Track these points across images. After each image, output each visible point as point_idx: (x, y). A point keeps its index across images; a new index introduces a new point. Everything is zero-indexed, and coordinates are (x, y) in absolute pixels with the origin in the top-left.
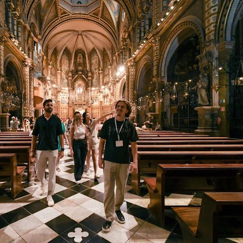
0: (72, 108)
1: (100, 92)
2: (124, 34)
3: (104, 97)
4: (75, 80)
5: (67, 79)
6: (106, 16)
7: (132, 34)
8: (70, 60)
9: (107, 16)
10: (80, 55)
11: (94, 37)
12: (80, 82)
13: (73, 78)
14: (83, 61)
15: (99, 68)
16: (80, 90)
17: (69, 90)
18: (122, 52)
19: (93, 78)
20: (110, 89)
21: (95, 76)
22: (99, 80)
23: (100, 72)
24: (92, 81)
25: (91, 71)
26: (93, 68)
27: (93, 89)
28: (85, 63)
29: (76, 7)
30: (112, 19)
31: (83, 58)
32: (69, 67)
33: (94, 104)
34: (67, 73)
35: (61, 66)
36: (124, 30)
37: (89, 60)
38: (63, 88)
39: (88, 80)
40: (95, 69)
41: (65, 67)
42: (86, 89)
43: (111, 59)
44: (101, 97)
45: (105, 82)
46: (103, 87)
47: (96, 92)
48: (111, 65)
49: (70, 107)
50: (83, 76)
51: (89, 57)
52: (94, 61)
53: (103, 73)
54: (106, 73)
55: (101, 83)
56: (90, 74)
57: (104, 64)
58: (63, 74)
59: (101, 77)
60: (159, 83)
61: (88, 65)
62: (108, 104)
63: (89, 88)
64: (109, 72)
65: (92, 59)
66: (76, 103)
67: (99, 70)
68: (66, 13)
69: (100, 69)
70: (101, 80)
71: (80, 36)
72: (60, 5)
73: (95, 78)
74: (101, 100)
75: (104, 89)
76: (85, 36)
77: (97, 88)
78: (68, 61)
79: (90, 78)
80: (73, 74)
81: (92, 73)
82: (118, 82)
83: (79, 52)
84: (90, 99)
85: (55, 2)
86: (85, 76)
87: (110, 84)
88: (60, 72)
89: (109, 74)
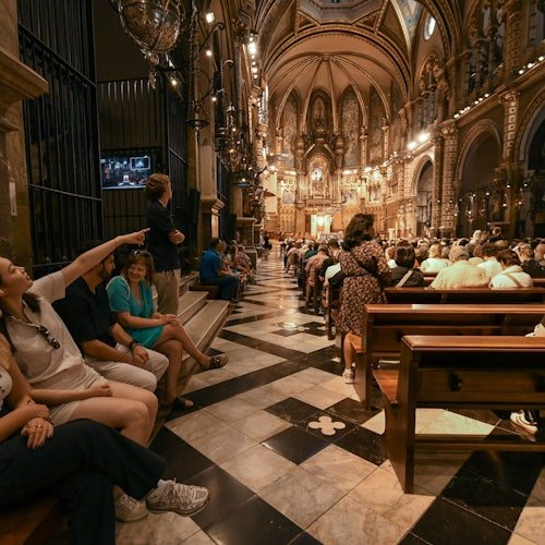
0: (302, 212)
1: (361, 179)
2: (428, 66)
3: (369, 189)
4: (310, 155)
5: (294, 152)
6: (389, 26)
7: (453, 73)
8: (298, 113)
9: (392, 27)
10: (319, 102)
11: (354, 64)
12: (318, 159)
13: (305, 150)
14: (326, 114)
15: (359, 129)
16: (316, 175)
17: (297, 176)
18: (421, 102)
19: (345, 151)
20: (384, 174)
21: (351, 147)
22: (360, 154)
23: (362, 137)
24: (343, 155)
25: (342, 135)
26: (346, 129)
27: (346, 172)
28: (329, 119)
29: (329, 11)
30: (402, 33)
31: (326, 108)
32: (298, 127)
33: (347, 204)
34: (294, 141)
35: (281, 127)
36: (429, 58)
37: (337, 112)
38: (287, 172)
39: (337, 155)
40: (351, 132)
41: (290, 129)
42: (332, 173)
43: (388, 111)
44: (361, 190)
45: (371, 159)
46: (368, 169)
47: (352, 179)
48: (387, 124)
49: (300, 209)
50: (326, 146)
51: (337, 106)
52: (348, 115)
53: (369, 140)
54: (376, 138)
55: (364, 161)
56: (340, 143)
57: (370, 121)
58: (285, 143)
59: (364, 147)
60: (513, 172)
61: (335, 123)
62: (379, 203)
63: (339, 172)
64: (382, 138)
65: (344, 109)
66: (311, 202)
67: (360, 134)
68: (309, 22)
69: (363, 130)
70: (364, 155)
71: (324, 64)
72: (302, 8)
73: (350, 150)
74: (364, 196)
75: (371, 173)
76: (336, 63)
77: (355, 171)
78: (295, 115)
79: (340, 151)
80: (305, 143)
81: (345, 141)
82: (409, 161)
83: (318, 94)
84: (339, 193)
85: (295, 2)
86: (330, 146)
87: (385, 164)
88: (281, 138)
89: (383, 143)
